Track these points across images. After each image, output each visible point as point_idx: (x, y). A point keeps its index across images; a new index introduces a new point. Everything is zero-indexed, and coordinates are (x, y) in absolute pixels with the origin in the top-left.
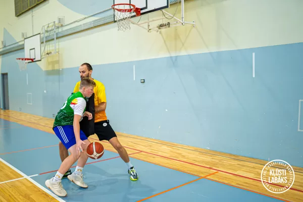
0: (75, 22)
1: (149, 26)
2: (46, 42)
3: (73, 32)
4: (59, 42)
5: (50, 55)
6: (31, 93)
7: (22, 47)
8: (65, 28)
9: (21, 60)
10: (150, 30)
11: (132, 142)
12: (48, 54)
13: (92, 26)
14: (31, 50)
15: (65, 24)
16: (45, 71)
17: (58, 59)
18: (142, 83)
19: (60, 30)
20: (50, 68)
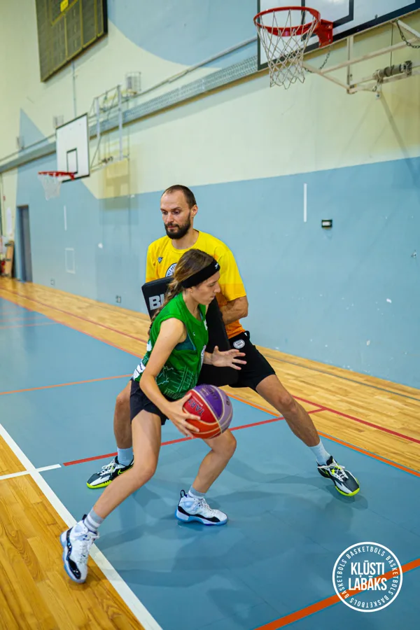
0: (163, 83)
1: (349, 76)
2: (102, 134)
3: (160, 106)
4: (128, 133)
5: (110, 163)
6: (72, 249)
7: (52, 150)
8: (141, 100)
9: (48, 176)
10: (352, 87)
11: (297, 378)
12: (105, 161)
13: (203, 89)
14: (69, 152)
15: (144, 90)
16: (100, 200)
17: (126, 173)
18: (325, 229)
19: (131, 105)
20: (111, 193)
